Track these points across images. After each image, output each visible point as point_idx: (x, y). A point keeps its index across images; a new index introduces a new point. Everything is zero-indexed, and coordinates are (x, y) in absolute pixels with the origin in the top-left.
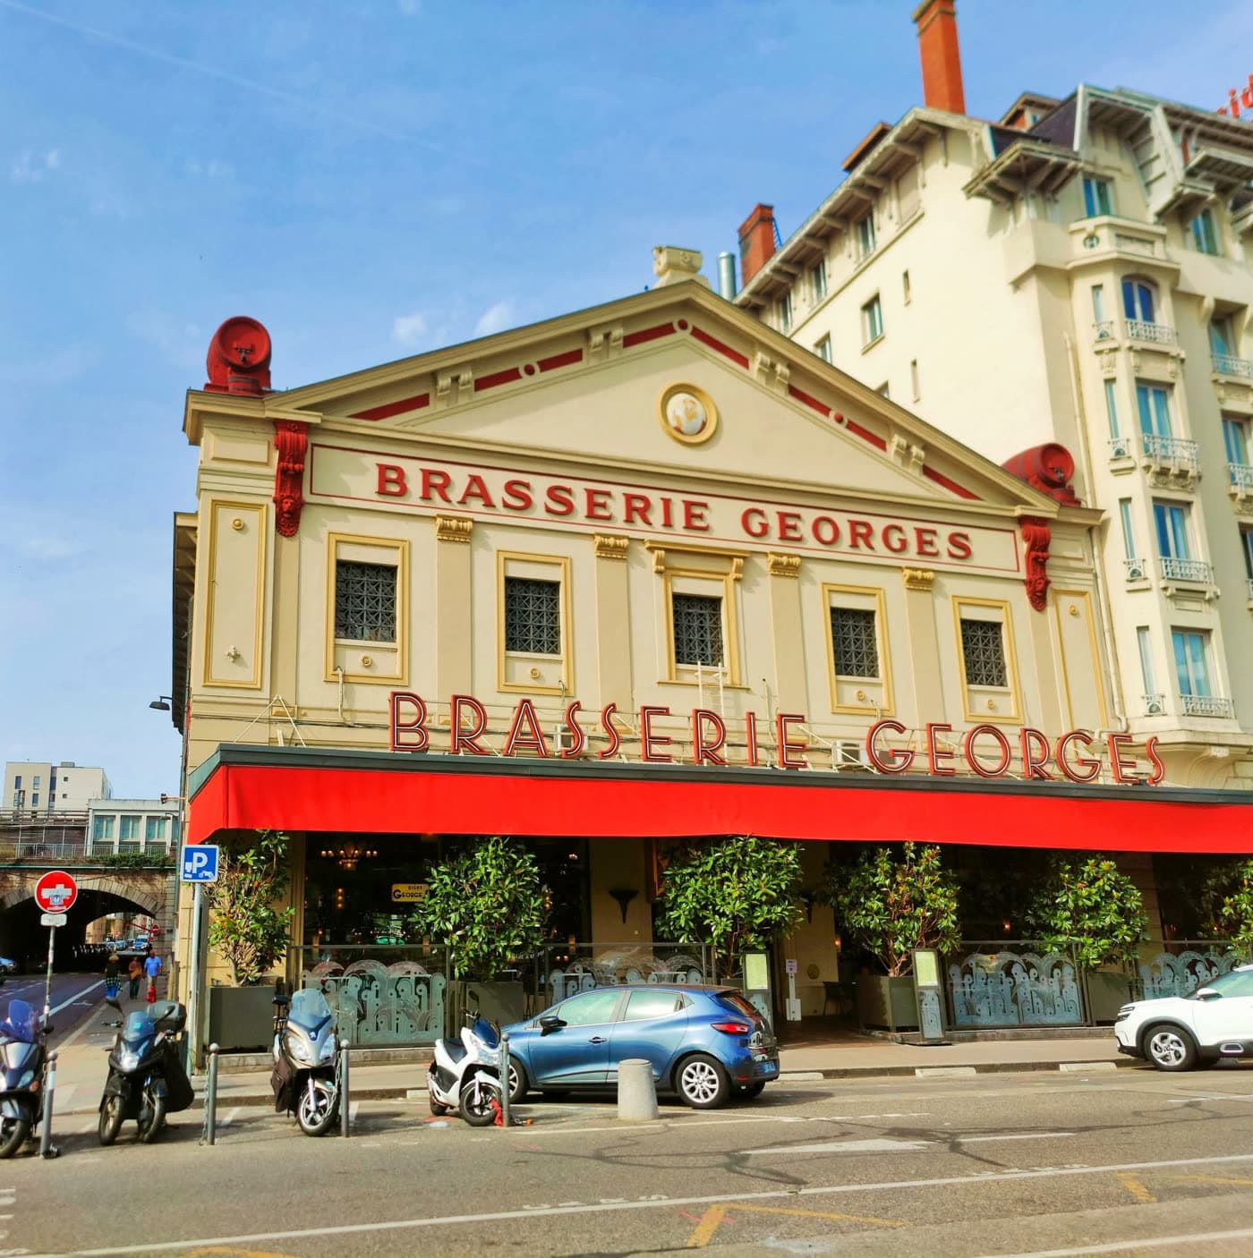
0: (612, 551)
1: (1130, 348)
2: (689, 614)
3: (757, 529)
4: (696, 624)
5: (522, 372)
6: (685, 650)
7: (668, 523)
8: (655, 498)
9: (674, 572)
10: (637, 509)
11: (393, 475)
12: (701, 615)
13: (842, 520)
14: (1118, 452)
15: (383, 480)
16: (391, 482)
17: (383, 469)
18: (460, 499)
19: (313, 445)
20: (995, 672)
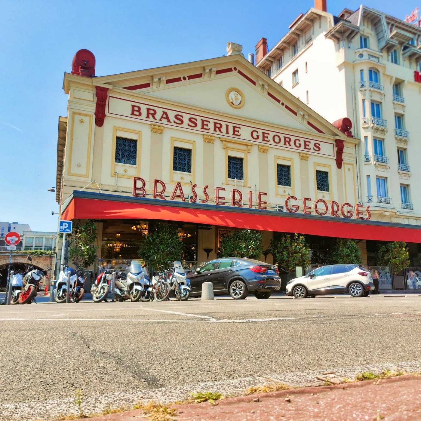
0: (209, 141)
1: (370, 90)
2: (233, 163)
3: (255, 137)
4: (235, 166)
5: (182, 79)
6: (231, 174)
7: (227, 133)
8: (224, 124)
9: (229, 149)
10: (218, 127)
11: (136, 109)
12: (237, 163)
13: (282, 136)
14: (365, 122)
15: (133, 111)
16: (135, 111)
17: (133, 107)
18: (159, 119)
19: (109, 96)
20: (325, 187)
